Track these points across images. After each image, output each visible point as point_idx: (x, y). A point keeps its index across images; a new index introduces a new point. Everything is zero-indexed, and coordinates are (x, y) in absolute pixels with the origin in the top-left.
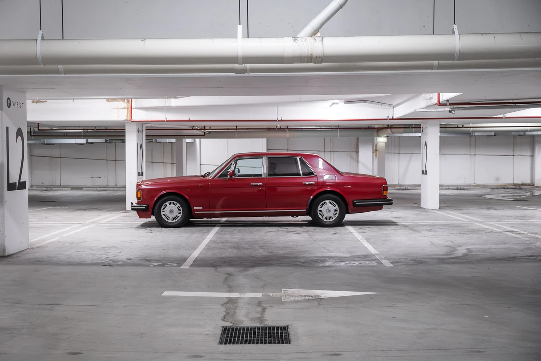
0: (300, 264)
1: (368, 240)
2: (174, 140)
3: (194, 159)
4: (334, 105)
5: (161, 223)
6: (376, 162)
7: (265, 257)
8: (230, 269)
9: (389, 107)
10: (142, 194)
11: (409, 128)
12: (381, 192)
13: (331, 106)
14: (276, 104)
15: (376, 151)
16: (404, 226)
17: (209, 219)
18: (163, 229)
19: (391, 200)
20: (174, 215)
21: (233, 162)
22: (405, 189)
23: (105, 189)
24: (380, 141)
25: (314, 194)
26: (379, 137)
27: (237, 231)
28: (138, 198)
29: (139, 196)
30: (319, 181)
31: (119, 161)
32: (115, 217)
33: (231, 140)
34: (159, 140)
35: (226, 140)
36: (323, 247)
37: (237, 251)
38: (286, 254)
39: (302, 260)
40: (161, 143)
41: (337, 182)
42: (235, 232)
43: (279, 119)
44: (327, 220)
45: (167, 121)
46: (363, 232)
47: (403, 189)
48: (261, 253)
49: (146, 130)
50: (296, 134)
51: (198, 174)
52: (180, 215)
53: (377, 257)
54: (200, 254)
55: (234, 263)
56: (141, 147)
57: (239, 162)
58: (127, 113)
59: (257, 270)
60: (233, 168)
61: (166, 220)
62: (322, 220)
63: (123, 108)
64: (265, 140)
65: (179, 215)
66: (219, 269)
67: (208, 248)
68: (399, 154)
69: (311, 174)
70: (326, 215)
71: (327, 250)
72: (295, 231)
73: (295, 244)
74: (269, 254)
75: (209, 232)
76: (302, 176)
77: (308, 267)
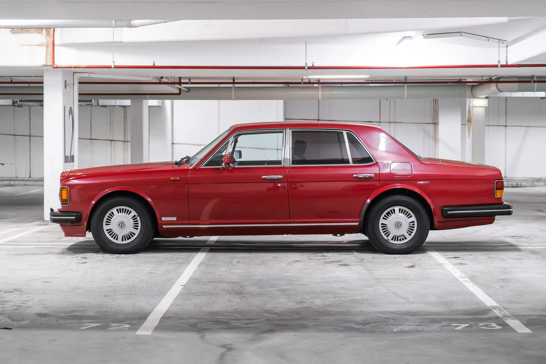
0: (356, 326)
1: (473, 279)
2: (127, 102)
3: (163, 134)
4: (406, 41)
5: (104, 246)
6: (469, 141)
7: (293, 312)
8: (228, 337)
9: (501, 45)
10: (70, 195)
11: (530, 82)
12: (491, 193)
13: (399, 43)
14: (305, 40)
15: (469, 121)
16: (533, 252)
17: (188, 239)
18: (107, 256)
19: (509, 207)
20: (126, 232)
21: (231, 139)
22: (517, 186)
23: (12, 183)
24: (476, 105)
25: (373, 196)
26: (474, 97)
27: (237, 260)
28: (63, 201)
29: (65, 197)
30: (381, 172)
31: (34, 136)
32: (24, 234)
33: (223, 102)
34: (102, 102)
35: (214, 103)
36: (394, 293)
37: (238, 300)
38: (329, 305)
39: (359, 318)
40: (105, 106)
41: (414, 174)
42: (234, 262)
43: (310, 65)
44: (396, 242)
45: (116, 67)
46: (461, 264)
47: (513, 187)
48: (283, 304)
49: (80, 83)
50: (335, 93)
51: (169, 160)
52: (137, 232)
53: (497, 313)
54: (172, 305)
55: (235, 324)
56: (71, 112)
57: (240, 138)
58: (46, 54)
59: (278, 339)
60: (230, 149)
61: (112, 239)
62: (387, 241)
63: (39, 45)
64: (281, 102)
65: (134, 231)
66: (209, 336)
67: (187, 293)
68: (506, 126)
69: (369, 159)
70: (394, 232)
71: (404, 298)
72: (340, 261)
73: (342, 285)
74: (299, 306)
75: (188, 262)
76: (351, 164)
77: (372, 332)
